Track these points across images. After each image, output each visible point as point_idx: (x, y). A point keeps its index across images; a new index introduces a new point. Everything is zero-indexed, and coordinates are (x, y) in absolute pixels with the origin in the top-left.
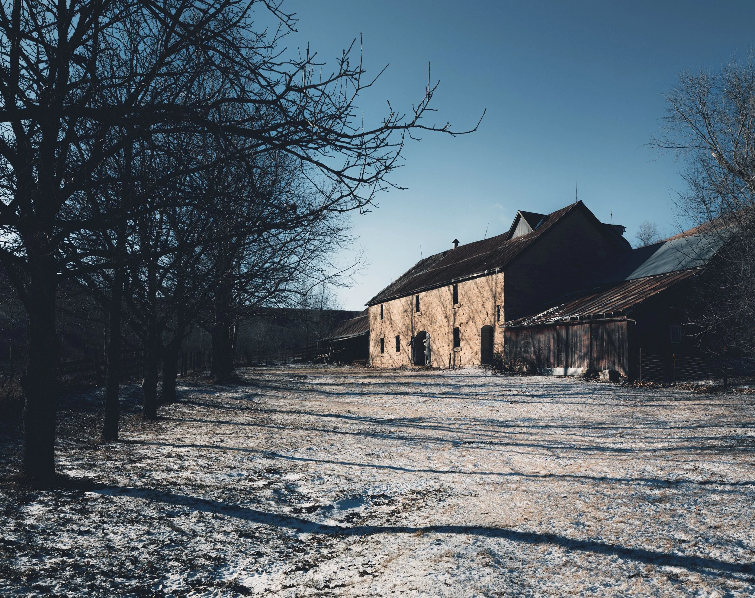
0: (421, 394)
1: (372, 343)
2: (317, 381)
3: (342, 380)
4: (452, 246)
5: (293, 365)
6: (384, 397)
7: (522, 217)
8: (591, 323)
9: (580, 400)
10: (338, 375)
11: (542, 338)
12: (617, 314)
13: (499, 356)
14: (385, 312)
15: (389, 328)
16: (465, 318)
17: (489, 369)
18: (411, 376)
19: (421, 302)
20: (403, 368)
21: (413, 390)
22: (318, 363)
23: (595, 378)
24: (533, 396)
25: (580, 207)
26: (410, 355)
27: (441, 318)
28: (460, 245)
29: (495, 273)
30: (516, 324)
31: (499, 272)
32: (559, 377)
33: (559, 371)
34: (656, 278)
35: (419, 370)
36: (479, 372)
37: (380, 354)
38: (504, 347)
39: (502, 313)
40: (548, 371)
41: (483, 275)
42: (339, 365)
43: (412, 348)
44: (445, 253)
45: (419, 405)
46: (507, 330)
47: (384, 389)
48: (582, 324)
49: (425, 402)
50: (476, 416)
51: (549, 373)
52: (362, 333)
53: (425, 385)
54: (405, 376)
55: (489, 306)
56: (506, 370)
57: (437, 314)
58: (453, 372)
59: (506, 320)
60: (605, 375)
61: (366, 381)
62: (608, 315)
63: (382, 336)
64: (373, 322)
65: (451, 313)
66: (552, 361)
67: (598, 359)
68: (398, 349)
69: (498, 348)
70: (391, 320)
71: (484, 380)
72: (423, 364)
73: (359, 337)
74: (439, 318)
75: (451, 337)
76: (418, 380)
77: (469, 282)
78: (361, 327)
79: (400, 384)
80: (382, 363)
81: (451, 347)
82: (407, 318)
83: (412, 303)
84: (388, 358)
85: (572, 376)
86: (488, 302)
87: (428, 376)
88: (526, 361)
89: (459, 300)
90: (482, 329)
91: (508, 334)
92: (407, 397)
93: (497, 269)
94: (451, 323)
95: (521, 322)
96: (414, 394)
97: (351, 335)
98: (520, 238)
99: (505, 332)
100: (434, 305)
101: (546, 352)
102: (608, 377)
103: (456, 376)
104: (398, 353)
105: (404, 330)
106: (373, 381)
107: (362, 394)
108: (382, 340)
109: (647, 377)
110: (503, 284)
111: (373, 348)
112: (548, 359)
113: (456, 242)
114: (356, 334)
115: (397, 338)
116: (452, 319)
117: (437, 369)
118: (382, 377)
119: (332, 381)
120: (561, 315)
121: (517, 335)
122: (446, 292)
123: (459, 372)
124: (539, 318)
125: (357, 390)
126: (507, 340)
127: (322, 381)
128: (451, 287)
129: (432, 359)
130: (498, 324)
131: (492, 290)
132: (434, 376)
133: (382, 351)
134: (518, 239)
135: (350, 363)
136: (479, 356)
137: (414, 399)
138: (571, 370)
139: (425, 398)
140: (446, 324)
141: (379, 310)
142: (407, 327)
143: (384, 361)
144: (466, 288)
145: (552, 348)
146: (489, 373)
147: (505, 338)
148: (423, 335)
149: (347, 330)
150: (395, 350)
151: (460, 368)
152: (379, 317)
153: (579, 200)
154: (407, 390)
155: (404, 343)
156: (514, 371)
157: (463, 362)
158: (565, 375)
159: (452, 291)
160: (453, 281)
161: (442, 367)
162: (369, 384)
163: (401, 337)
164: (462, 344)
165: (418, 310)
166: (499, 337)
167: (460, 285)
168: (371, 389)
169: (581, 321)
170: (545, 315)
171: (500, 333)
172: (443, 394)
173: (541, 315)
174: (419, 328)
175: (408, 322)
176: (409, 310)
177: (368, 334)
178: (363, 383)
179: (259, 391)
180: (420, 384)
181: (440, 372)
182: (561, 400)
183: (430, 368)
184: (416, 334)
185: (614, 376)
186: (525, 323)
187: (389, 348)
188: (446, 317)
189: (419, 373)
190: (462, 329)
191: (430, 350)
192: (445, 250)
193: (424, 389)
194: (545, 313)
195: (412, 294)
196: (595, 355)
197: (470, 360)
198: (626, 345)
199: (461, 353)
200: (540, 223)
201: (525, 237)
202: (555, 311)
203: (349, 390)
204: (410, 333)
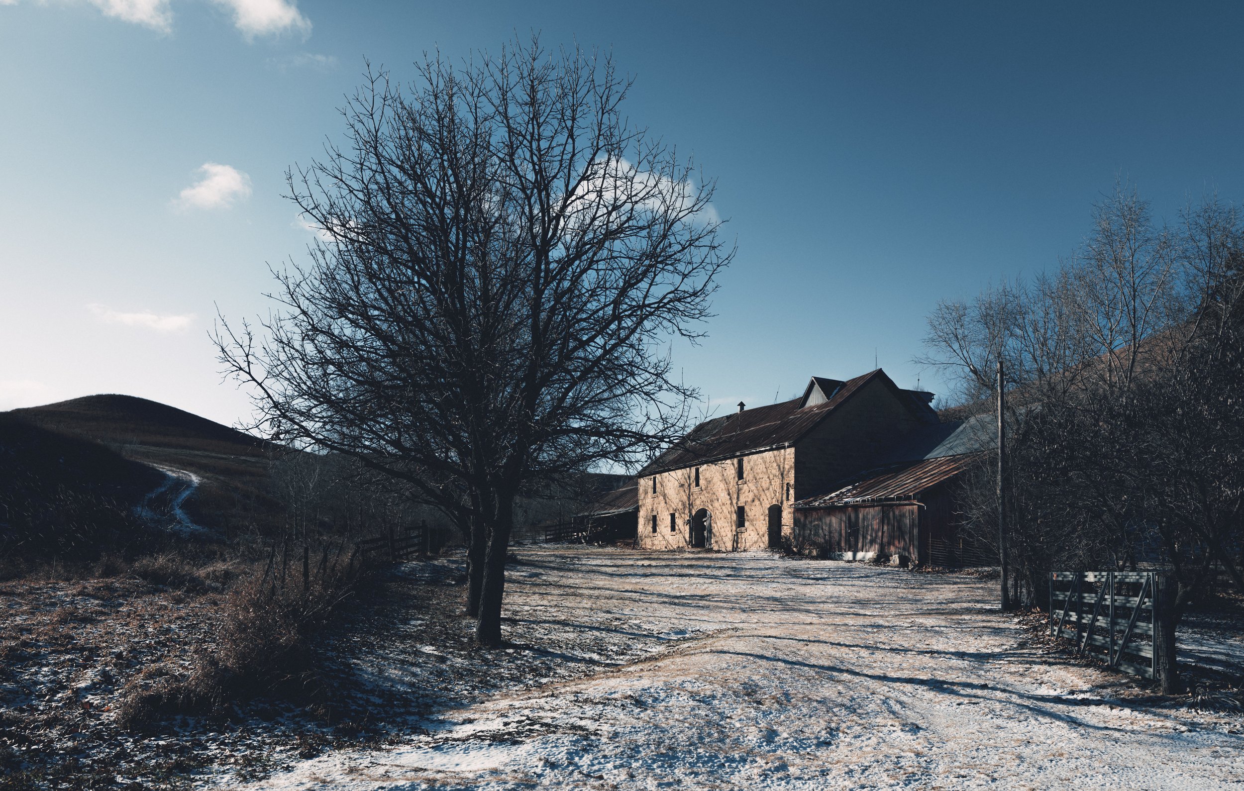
0: (706, 576)
1: (641, 521)
2: (594, 563)
3: (619, 562)
4: (737, 410)
5: (545, 545)
6: (670, 578)
7: (816, 385)
8: (883, 506)
9: (862, 583)
10: (611, 556)
11: (834, 521)
12: (909, 498)
13: (787, 539)
14: (658, 485)
15: (663, 504)
16: (751, 496)
17: (776, 552)
18: (692, 559)
19: (701, 477)
20: (680, 550)
21: (697, 572)
22: (574, 543)
23: (885, 562)
24: (817, 579)
25: (880, 375)
26: (687, 536)
27: (723, 496)
28: (746, 408)
29: (784, 448)
30: (805, 504)
31: (789, 447)
32: (849, 561)
33: (849, 555)
34: (954, 459)
35: (699, 552)
36: (765, 555)
37: (651, 534)
38: (793, 529)
39: (792, 492)
40: (839, 555)
41: (771, 450)
42: (600, 546)
43: (691, 529)
44: (728, 417)
45: (706, 585)
46: (797, 510)
47: (667, 571)
48: (873, 506)
49: (711, 583)
50: (761, 594)
51: (839, 558)
52: (630, 509)
53: (708, 567)
54: (686, 559)
55: (777, 482)
56: (794, 553)
57: (720, 490)
58: (737, 555)
59: (796, 500)
60: (895, 559)
61: (646, 563)
62: (899, 498)
63: (655, 513)
64: (642, 497)
65: (733, 490)
66: (843, 544)
67: (890, 543)
68: (673, 528)
69: (786, 530)
70: (665, 496)
71: (770, 564)
72: (704, 546)
73: (626, 514)
74: (722, 495)
75: (734, 517)
76: (700, 563)
77: (755, 457)
78: (629, 501)
79: (682, 566)
80: (653, 545)
81: (734, 528)
82: (683, 493)
83: (689, 477)
84: (661, 538)
85: (860, 561)
86: (776, 479)
87: (710, 559)
88: (814, 544)
89: (745, 476)
90: (770, 509)
91: (799, 515)
92: (693, 578)
93: (786, 444)
94: (734, 501)
95: (811, 502)
96: (699, 576)
97: (615, 511)
98: (814, 407)
99: (794, 513)
100: (715, 480)
101: (836, 535)
102: (897, 561)
103: (740, 559)
104: (674, 533)
105: (680, 506)
106: (653, 563)
107: (645, 576)
108: (654, 518)
109: (935, 563)
110: (793, 460)
111: (643, 527)
112: (839, 543)
113: (742, 405)
114: (622, 510)
115: (673, 516)
116: (735, 496)
117: (719, 551)
118: (660, 559)
119: (609, 562)
120: (854, 496)
121: (806, 517)
122: (729, 466)
123: (744, 555)
124: (831, 498)
125: (641, 571)
126: (796, 522)
127: (598, 562)
128: (735, 461)
129: (713, 541)
130: (786, 505)
131: (779, 466)
132: (717, 559)
133: (655, 531)
134: (811, 408)
135: (614, 544)
136: (766, 538)
137: (701, 580)
138: (860, 555)
139: (711, 580)
140: (729, 502)
141: (651, 483)
142: (684, 504)
143: (656, 542)
144: (752, 463)
145: (843, 532)
146: (777, 556)
147: (795, 519)
148: (703, 513)
149: (611, 504)
150: (670, 529)
151: (745, 551)
152: (650, 491)
153: (878, 368)
154: (691, 572)
155: (679, 522)
156: (803, 555)
157: (748, 545)
158: (854, 560)
159: (736, 465)
160: (738, 454)
161: (724, 550)
162: (650, 566)
163: (677, 515)
164: (747, 524)
165: (697, 485)
166: (787, 517)
167: (745, 459)
168: (654, 571)
169: (873, 503)
170: (837, 496)
171: (790, 513)
172: (728, 576)
173: (833, 495)
174: (698, 505)
175: (685, 498)
176: (686, 485)
177: (637, 510)
178: (643, 565)
179: (541, 571)
180: (703, 567)
181: (724, 555)
182: (844, 583)
183: (710, 550)
184: (694, 513)
185: (904, 562)
186: (817, 504)
187: (663, 526)
188: (729, 494)
189: (700, 555)
190: (747, 508)
191: (710, 531)
192: (728, 414)
193: (708, 572)
194: (838, 492)
195: (690, 467)
196: (885, 540)
197: (756, 542)
198: (916, 531)
199: (745, 535)
200: (835, 391)
201: (819, 407)
202: (848, 491)
203: (631, 571)
204: (687, 511)
